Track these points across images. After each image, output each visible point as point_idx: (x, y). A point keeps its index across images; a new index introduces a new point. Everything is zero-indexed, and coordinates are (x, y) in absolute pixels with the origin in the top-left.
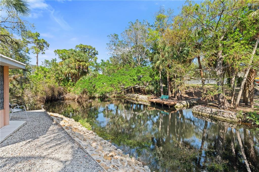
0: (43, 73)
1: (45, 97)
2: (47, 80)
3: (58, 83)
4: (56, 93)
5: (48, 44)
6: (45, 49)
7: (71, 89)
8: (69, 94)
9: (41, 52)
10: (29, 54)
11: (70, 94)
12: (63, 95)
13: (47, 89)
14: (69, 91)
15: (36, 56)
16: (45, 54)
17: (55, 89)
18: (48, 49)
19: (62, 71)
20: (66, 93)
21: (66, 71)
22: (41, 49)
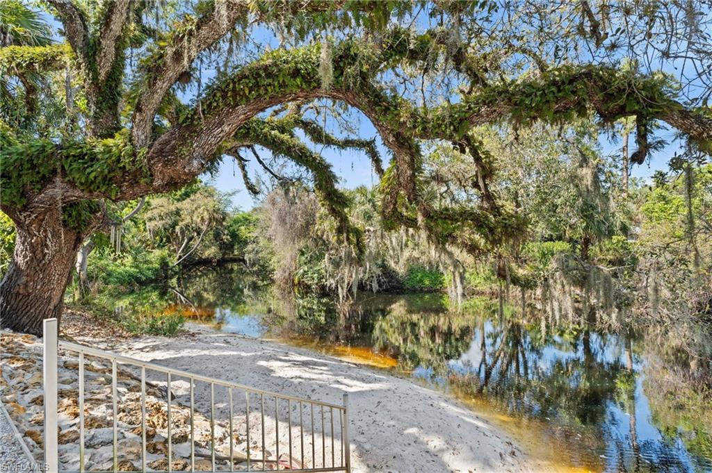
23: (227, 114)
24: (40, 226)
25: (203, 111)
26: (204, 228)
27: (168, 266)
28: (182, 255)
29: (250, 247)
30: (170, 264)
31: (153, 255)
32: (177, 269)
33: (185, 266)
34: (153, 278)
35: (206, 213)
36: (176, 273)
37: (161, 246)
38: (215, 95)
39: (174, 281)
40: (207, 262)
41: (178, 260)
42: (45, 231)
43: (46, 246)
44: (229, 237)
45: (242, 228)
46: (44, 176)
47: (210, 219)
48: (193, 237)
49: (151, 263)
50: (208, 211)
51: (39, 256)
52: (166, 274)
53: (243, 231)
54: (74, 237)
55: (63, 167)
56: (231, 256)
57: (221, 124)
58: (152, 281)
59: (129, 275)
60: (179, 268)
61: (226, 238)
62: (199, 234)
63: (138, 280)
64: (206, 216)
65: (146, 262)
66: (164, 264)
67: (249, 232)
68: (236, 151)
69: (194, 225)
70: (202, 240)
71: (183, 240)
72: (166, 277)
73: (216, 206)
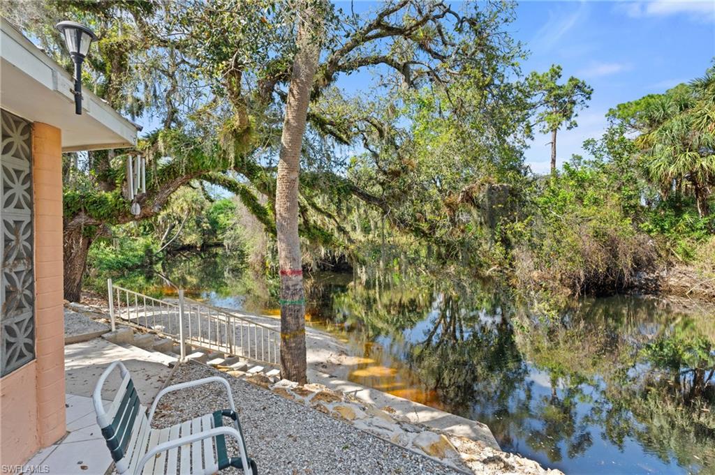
0: (573, 185)
1: (582, 273)
2: (586, 210)
3: (633, 220)
4: (626, 262)
5: (589, 88)
6: (576, 109)
7: (693, 249)
8: (684, 268)
9: (565, 123)
10: (533, 139)
11: (690, 269)
12: (653, 273)
13: (589, 245)
14: (687, 254)
15: (551, 140)
16: (577, 126)
17: (620, 246)
18: (588, 107)
19: (647, 172)
20: (670, 264)
21: (672, 169)
22: (567, 114)
23: (171, 183)
24: (70, 237)
25: (159, 182)
26: (184, 217)
27: (152, 253)
28: (165, 242)
29: (228, 233)
30: (155, 251)
31: (137, 244)
32: (161, 255)
33: (168, 252)
34: (139, 264)
35: (185, 204)
36: (160, 259)
37: (145, 234)
38: (164, 174)
39: (159, 266)
40: (190, 247)
41: (162, 246)
42: (72, 240)
43: (73, 248)
44: (208, 225)
45: (221, 216)
46: (74, 212)
47: (189, 209)
48: (175, 225)
49: (136, 250)
50: (187, 202)
51: (68, 254)
52: (151, 260)
53: (222, 219)
54: (87, 242)
55: (85, 208)
56: (215, 240)
57: (168, 187)
58: (138, 267)
59: (117, 262)
60: (163, 255)
61: (206, 226)
62: (180, 222)
63: (125, 266)
64: (185, 206)
65: (132, 250)
66: (149, 251)
67: (228, 220)
68: (188, 183)
69: (175, 214)
70: (184, 227)
71: (166, 227)
72: (151, 263)
73: (195, 197)
